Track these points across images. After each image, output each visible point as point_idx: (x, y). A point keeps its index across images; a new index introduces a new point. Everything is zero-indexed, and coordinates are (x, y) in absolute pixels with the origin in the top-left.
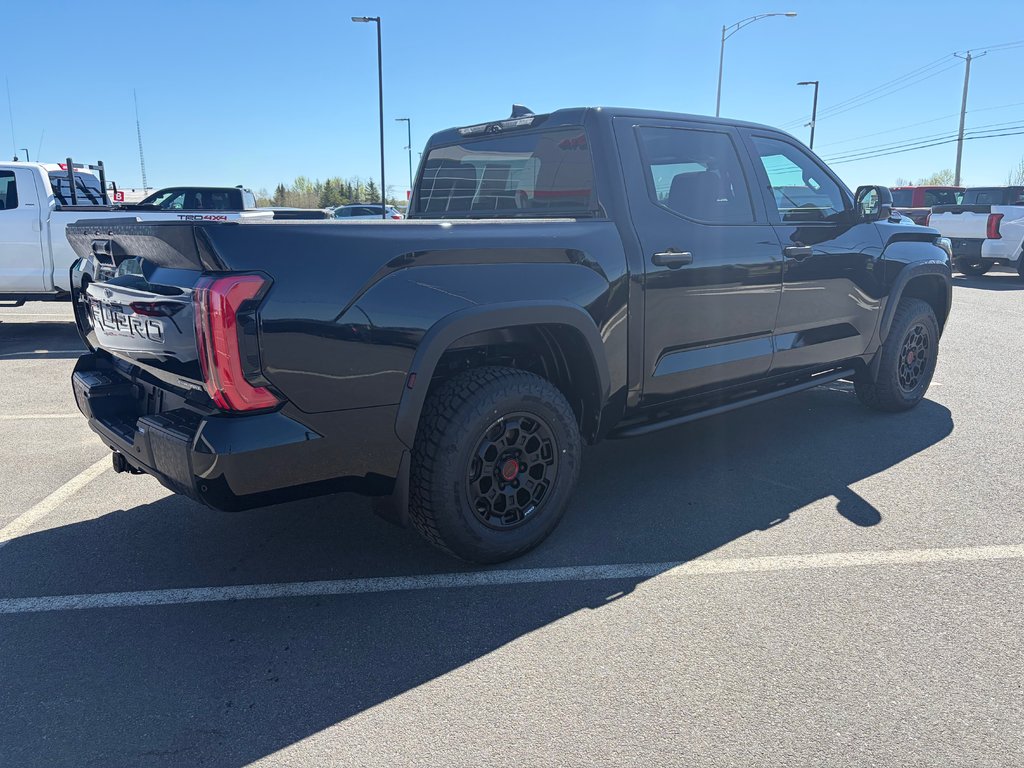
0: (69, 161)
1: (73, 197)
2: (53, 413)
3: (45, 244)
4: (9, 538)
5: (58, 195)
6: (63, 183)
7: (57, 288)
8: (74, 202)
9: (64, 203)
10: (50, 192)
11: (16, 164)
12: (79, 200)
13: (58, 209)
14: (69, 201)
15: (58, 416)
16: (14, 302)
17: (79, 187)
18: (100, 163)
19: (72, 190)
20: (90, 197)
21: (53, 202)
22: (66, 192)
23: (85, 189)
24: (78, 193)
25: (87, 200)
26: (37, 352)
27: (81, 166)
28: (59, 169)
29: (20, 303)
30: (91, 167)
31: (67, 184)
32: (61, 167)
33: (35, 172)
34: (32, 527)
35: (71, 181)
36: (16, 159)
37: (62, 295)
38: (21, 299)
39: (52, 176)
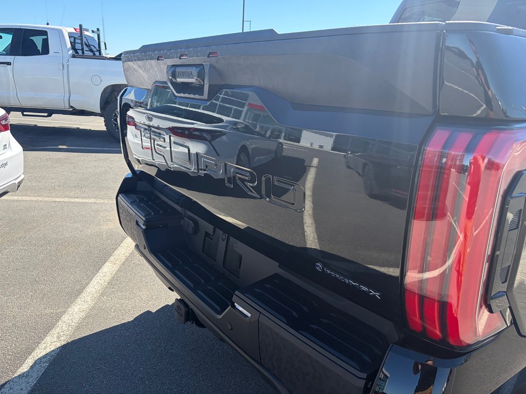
0: (81, 26)
1: (82, 49)
2: (77, 198)
3: (66, 79)
4: (59, 345)
5: (73, 48)
6: (77, 41)
7: (72, 107)
8: (83, 53)
9: (77, 53)
10: (69, 45)
11: (48, 26)
12: (85, 52)
13: (74, 56)
14: (80, 52)
15: (81, 200)
16: (46, 114)
17: (86, 44)
18: (98, 30)
19: (82, 46)
20: (91, 51)
21: (71, 52)
22: (78, 46)
23: (88, 46)
24: (85, 48)
25: (90, 52)
26: (60, 147)
27: (87, 30)
28: (74, 31)
29: (50, 115)
30: (93, 32)
31: (79, 41)
32: (75, 30)
33: (60, 32)
34: (78, 328)
35: (82, 40)
36: (48, 24)
37: (75, 111)
38: (50, 113)
39: (70, 36)
